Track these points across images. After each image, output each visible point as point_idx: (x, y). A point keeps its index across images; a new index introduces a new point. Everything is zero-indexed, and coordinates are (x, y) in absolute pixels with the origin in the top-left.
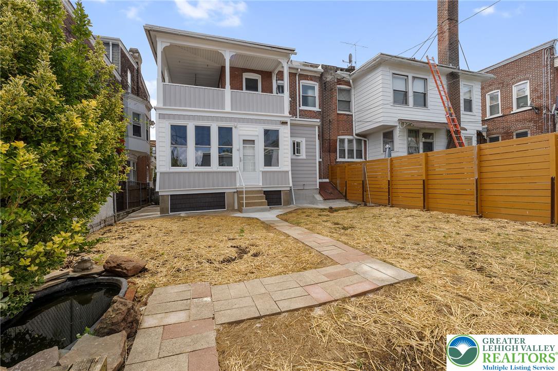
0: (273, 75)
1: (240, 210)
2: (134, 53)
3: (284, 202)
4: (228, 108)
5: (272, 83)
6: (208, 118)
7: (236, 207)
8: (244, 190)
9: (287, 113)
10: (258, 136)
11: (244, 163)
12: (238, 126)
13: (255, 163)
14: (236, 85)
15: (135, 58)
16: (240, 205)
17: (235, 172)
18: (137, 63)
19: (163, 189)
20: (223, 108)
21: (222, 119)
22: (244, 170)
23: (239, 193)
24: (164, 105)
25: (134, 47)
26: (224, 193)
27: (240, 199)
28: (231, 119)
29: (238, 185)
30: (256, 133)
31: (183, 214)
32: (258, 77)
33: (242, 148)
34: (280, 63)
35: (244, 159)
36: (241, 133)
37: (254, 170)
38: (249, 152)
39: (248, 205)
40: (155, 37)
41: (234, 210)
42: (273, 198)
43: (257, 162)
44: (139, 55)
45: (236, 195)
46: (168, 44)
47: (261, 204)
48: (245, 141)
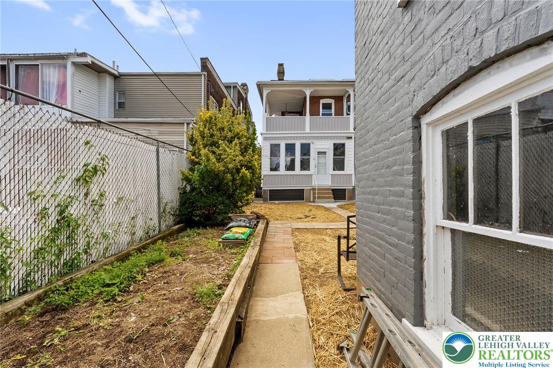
0: (344, 98)
1: (314, 202)
2: (244, 86)
3: (348, 197)
4: (308, 130)
5: (343, 104)
6: (294, 138)
7: (312, 200)
8: (317, 187)
9: (352, 130)
10: (329, 148)
11: (318, 168)
12: (315, 142)
13: (326, 168)
14: (314, 113)
15: (244, 90)
16: (314, 198)
17: (311, 175)
18: (246, 93)
19: (266, 186)
20: (304, 130)
21: (303, 138)
22: (318, 173)
23: (314, 189)
24: (267, 131)
25: (244, 82)
26: (304, 189)
27: (314, 194)
28: (310, 138)
29: (313, 184)
30: (328, 146)
31: (277, 202)
32: (332, 101)
33: (317, 158)
34: (348, 91)
35: (318, 166)
36: (317, 147)
37: (325, 173)
38: (322, 160)
39: (319, 198)
40: (262, 87)
41: (310, 201)
42: (338, 194)
43: (327, 167)
44: (247, 88)
45: (312, 191)
46: (270, 91)
47: (329, 198)
48: (319, 153)
